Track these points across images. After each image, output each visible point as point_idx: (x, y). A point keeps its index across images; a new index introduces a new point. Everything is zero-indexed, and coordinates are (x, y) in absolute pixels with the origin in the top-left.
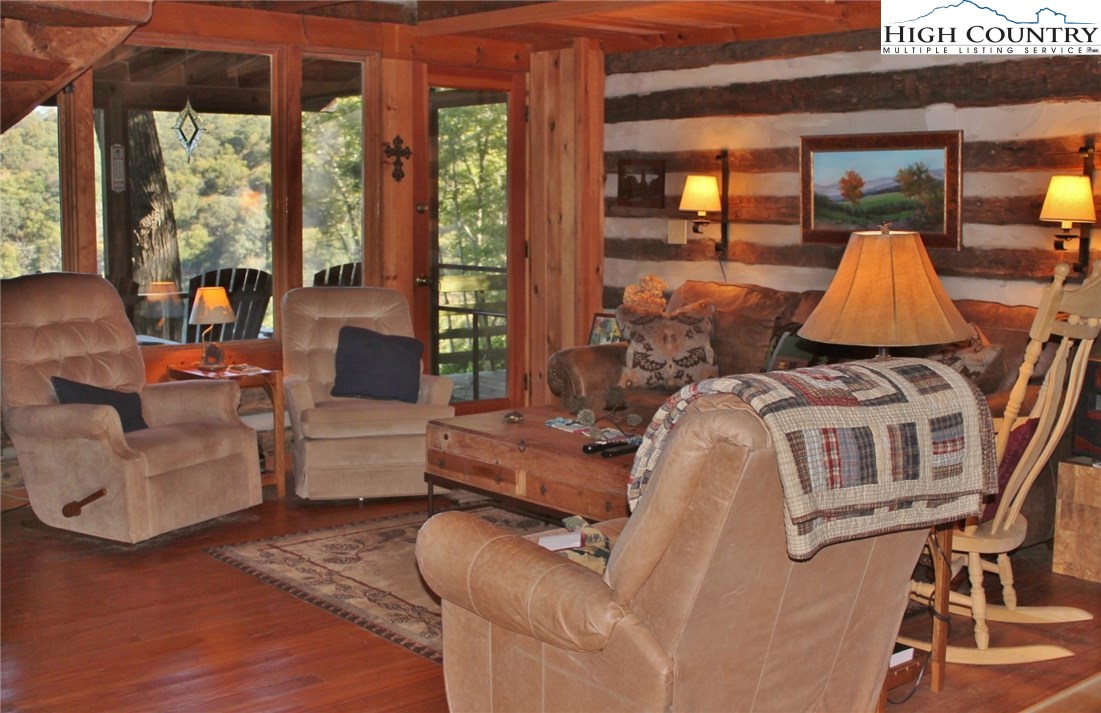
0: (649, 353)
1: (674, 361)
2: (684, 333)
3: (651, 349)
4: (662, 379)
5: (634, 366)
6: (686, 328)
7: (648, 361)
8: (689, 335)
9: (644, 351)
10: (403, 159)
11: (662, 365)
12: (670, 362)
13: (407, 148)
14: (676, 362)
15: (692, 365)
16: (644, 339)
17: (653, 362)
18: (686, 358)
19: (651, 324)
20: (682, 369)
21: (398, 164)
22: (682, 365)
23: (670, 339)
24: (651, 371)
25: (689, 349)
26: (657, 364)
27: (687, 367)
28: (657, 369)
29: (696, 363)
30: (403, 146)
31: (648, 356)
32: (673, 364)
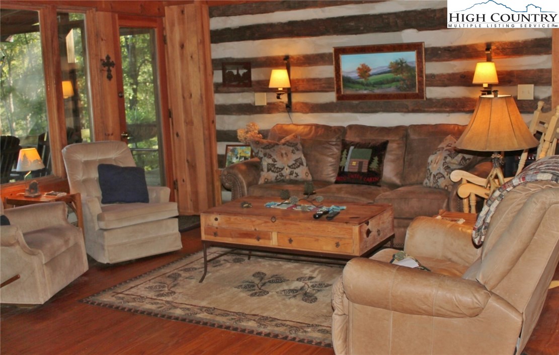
0: (275, 163)
1: (288, 166)
2: (291, 151)
3: (276, 161)
4: (283, 176)
5: (268, 170)
6: (291, 148)
7: (275, 168)
8: (293, 152)
9: (273, 163)
10: (111, 68)
11: (282, 169)
12: (287, 167)
13: (113, 62)
14: (289, 167)
15: (297, 167)
16: (271, 156)
17: (277, 168)
18: (294, 164)
19: (273, 148)
20: (292, 170)
21: (109, 71)
22: (292, 168)
23: (284, 155)
24: (277, 172)
25: (294, 159)
26: (280, 168)
27: (295, 168)
28: (280, 171)
29: (299, 166)
30: (111, 61)
31: (275, 165)
32: (288, 168)
